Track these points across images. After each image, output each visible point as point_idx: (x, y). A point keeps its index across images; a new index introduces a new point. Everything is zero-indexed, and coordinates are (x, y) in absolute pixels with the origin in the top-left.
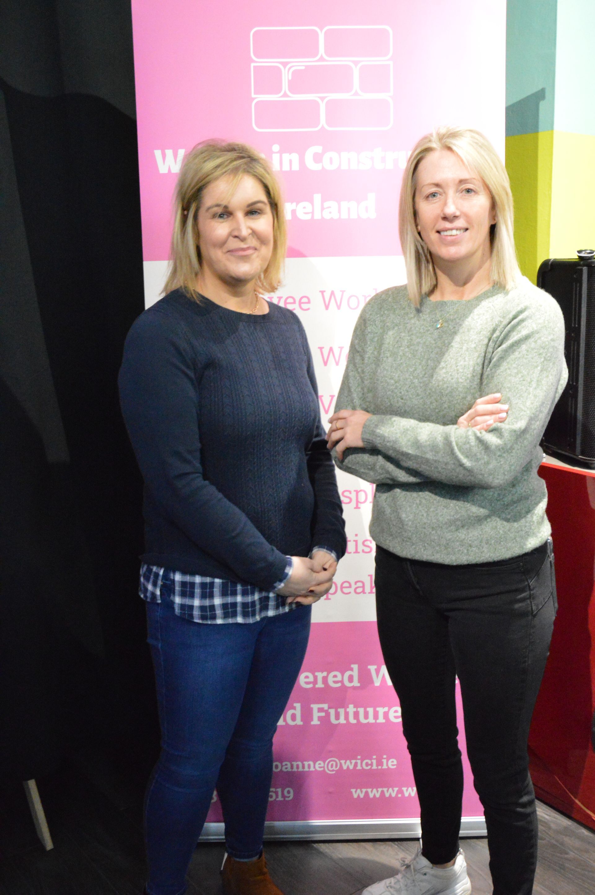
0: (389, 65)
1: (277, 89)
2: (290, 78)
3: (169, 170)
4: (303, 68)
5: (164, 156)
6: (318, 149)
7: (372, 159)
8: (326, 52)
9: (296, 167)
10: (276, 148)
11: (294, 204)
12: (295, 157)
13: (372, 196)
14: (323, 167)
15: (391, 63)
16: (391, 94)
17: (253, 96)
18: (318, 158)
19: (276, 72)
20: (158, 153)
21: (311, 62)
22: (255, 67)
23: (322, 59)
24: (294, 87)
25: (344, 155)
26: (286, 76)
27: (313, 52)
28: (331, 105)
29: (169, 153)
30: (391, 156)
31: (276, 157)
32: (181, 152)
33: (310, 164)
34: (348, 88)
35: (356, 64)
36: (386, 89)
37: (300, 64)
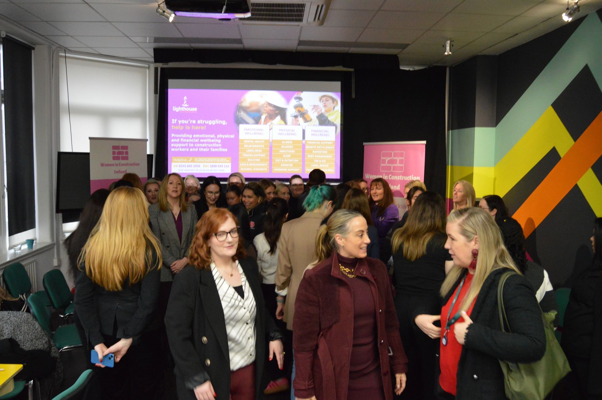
1: (385, 163)
6: (391, 175)
7: (400, 178)
8: (393, 156)
9: (387, 178)
10: (384, 175)
13: (399, 185)
14: (392, 179)
15: (404, 159)
17: (381, 164)
18: (391, 177)
19: (385, 160)
20: (366, 174)
21: (391, 158)
22: (382, 159)
23: (393, 158)
24: (388, 163)
25: (395, 177)
26: (387, 161)
27: (391, 156)
28: (393, 167)
29: (367, 175)
30: (403, 177)
31: (384, 177)
32: (369, 175)
33: (390, 178)
34: (396, 163)
35: (398, 159)
36: (403, 164)
37: (389, 159)
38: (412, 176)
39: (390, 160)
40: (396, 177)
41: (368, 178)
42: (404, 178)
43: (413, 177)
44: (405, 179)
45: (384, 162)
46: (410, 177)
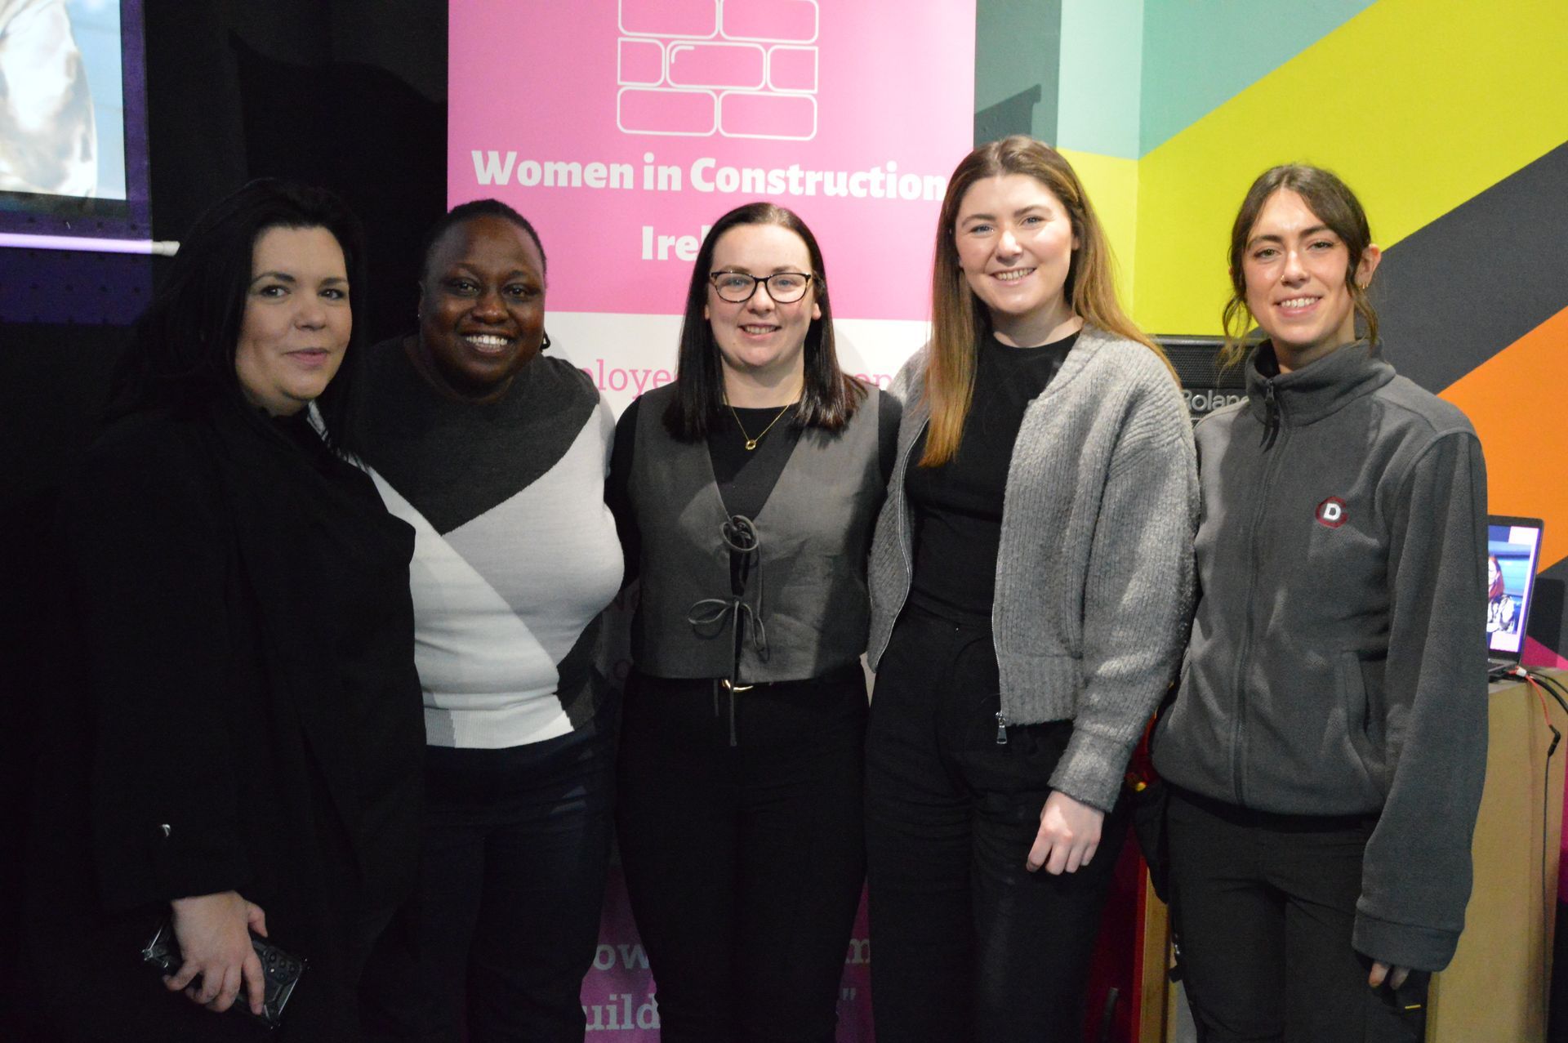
0: (813, 52)
1: (653, 76)
2: (673, 61)
3: (493, 180)
4: (692, 48)
5: (486, 160)
6: (710, 162)
7: (786, 180)
8: (726, 29)
9: (677, 186)
10: (649, 157)
11: (673, 238)
12: (676, 172)
14: (716, 188)
15: (816, 49)
16: (816, 91)
17: (620, 83)
18: (708, 175)
19: (654, 53)
20: (477, 156)
21: (704, 40)
22: (624, 44)
23: (719, 38)
24: (679, 73)
25: (748, 173)
26: (667, 58)
27: (707, 27)
28: (729, 101)
29: (494, 156)
30: (813, 177)
31: (648, 171)
32: (512, 156)
33: (698, 183)
34: (755, 80)
35: (767, 47)
36: (808, 85)
37: (687, 42)
38: (892, 166)
39: (699, 49)
40: (759, 174)
41: (503, 179)
42: (820, 185)
43: (900, 173)
44: (829, 190)
45: (644, 63)
46: (875, 175)
